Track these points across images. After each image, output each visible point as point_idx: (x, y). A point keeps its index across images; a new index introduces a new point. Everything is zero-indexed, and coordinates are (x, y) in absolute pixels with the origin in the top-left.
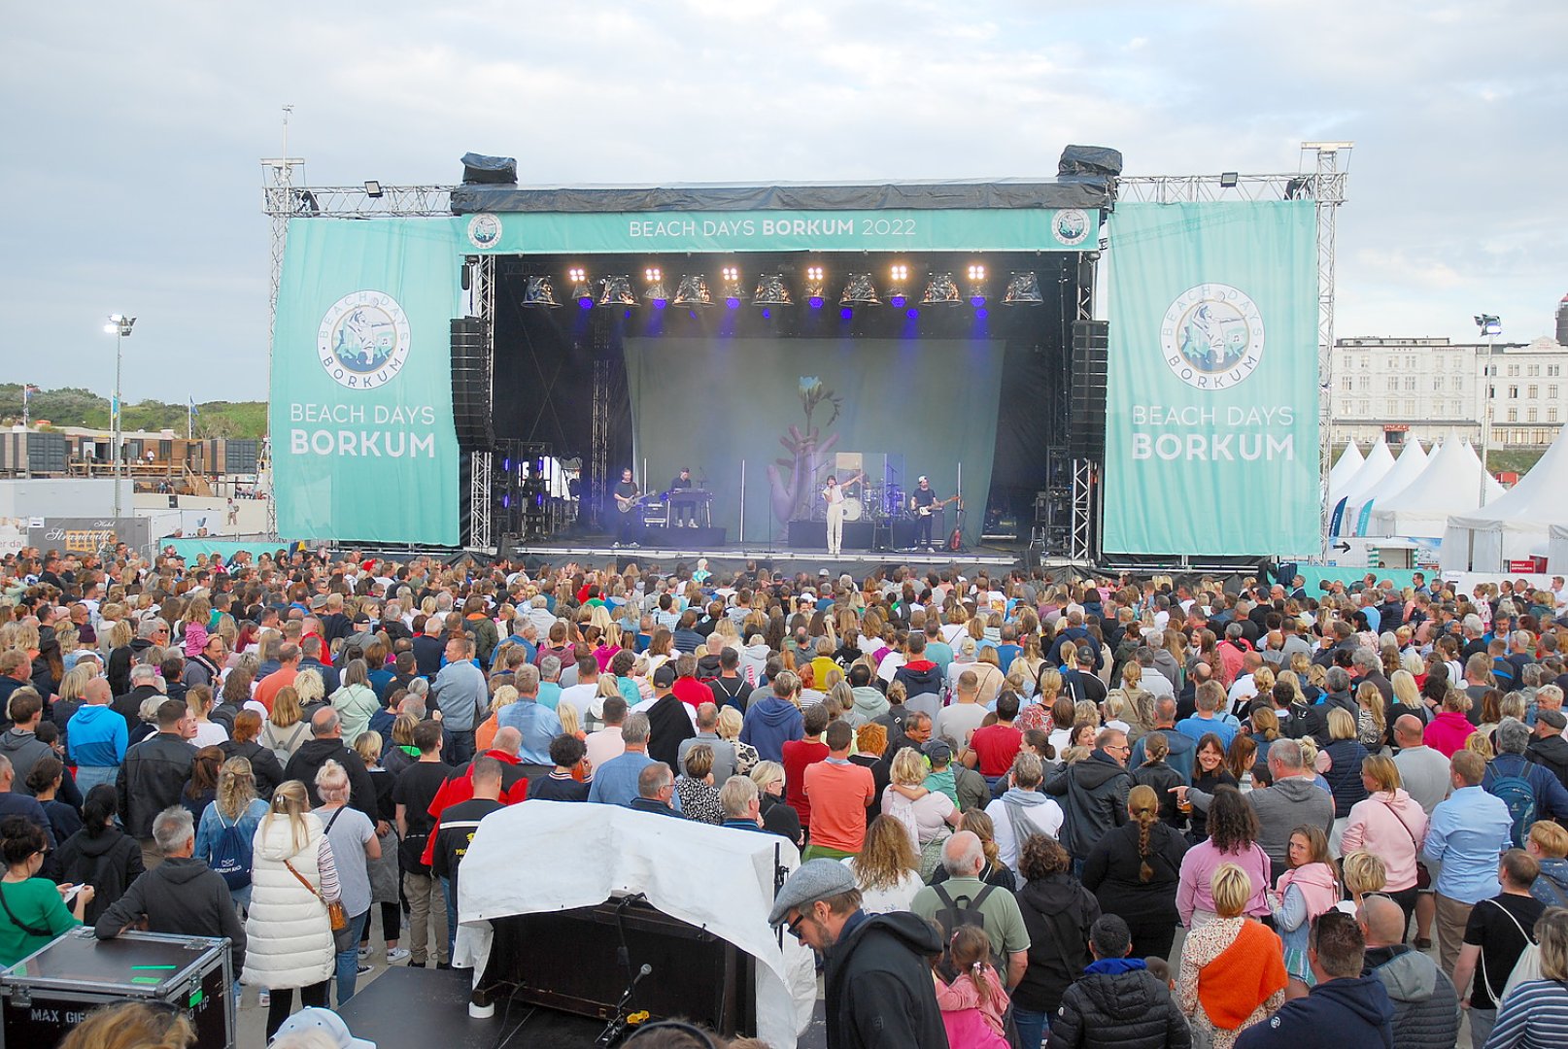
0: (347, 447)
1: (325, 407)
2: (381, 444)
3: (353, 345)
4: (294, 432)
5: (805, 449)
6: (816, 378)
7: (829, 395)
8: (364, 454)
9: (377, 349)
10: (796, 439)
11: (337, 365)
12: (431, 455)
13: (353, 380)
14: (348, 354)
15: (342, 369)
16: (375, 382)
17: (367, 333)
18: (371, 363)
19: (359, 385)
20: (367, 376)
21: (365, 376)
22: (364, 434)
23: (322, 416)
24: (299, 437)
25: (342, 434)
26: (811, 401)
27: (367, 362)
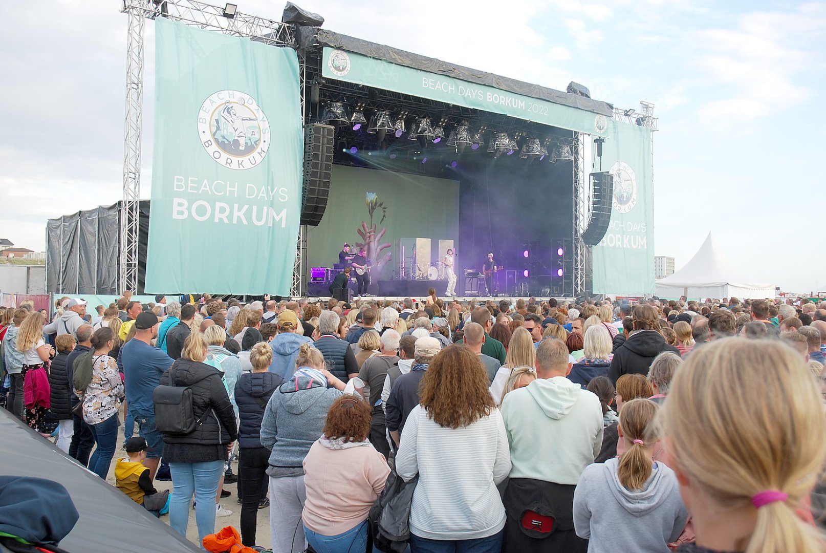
0: (222, 216)
1: (206, 181)
2: (248, 215)
3: (228, 132)
4: (176, 200)
5: (369, 237)
6: (375, 194)
7: (381, 205)
8: (235, 221)
9: (247, 138)
10: (365, 231)
11: (214, 147)
12: (283, 226)
13: (229, 161)
14: (223, 140)
15: (220, 151)
16: (247, 165)
17: (238, 124)
18: (243, 148)
19: (234, 165)
20: (240, 159)
21: (239, 159)
22: (236, 206)
23: (202, 188)
24: (180, 205)
25: (218, 205)
26: (372, 208)
27: (241, 148)
